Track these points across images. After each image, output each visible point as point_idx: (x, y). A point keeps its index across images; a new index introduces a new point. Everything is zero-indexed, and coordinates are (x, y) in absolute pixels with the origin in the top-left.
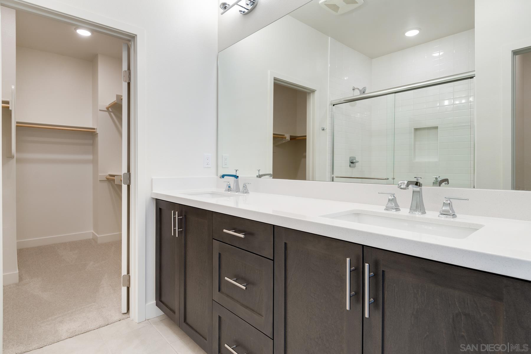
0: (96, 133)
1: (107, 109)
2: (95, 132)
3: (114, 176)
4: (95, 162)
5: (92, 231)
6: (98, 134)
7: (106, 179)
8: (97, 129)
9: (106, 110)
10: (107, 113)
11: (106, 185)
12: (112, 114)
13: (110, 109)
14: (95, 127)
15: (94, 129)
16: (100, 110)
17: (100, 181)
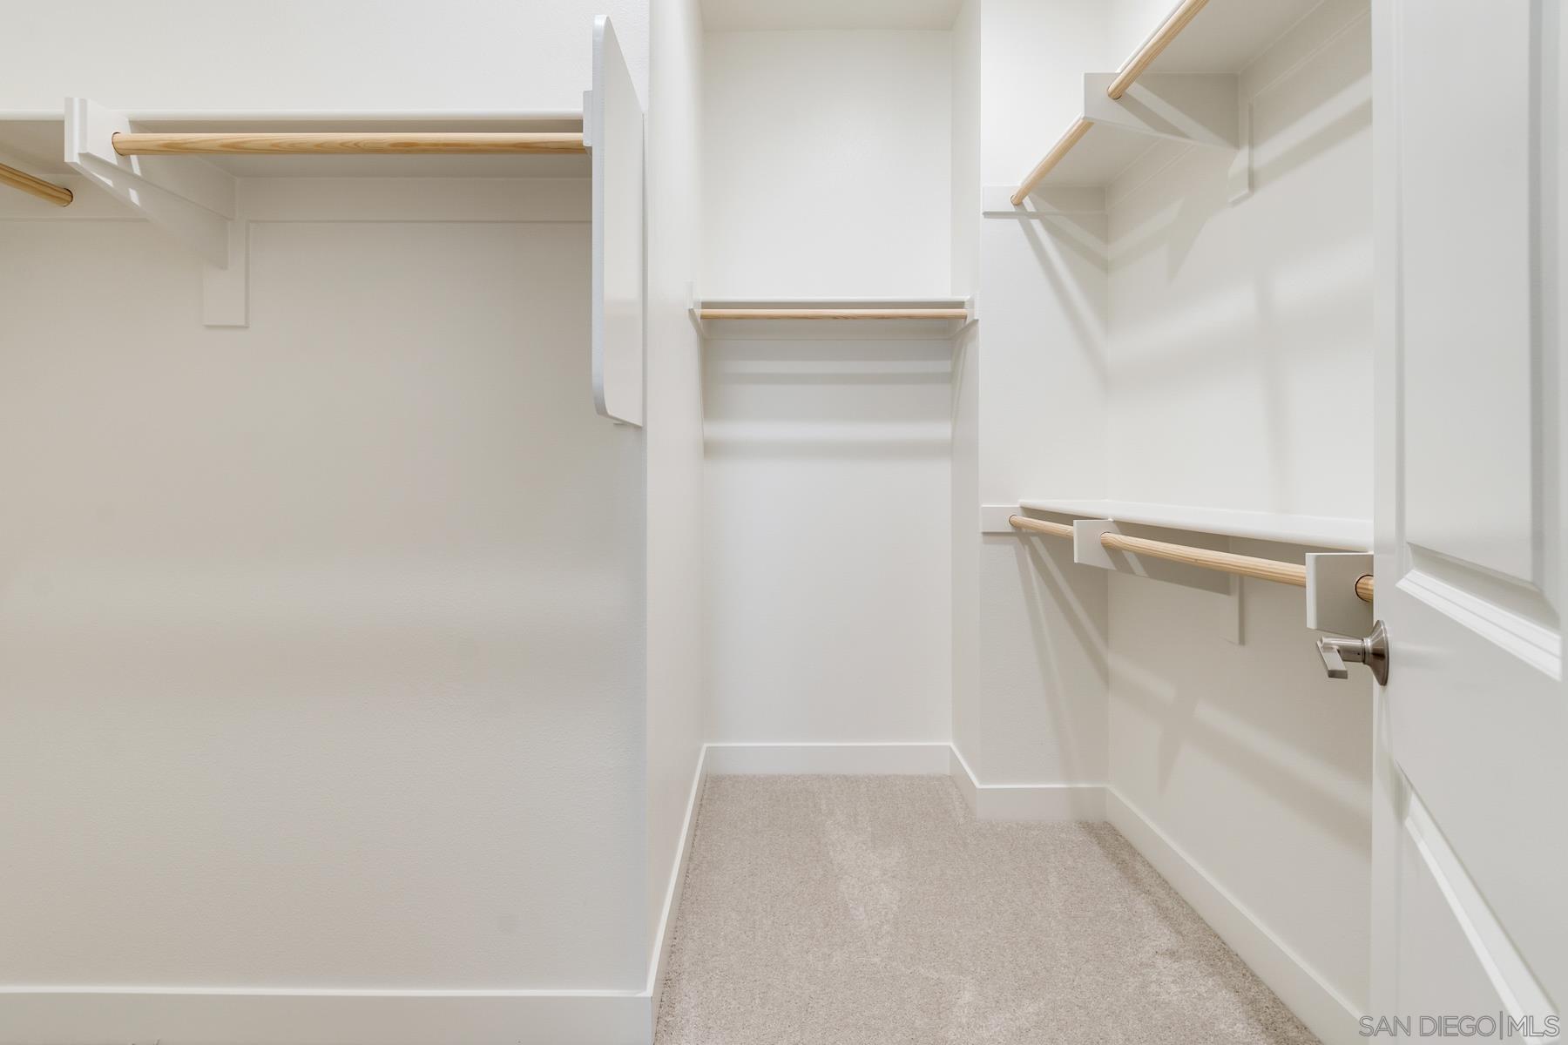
0: (968, 321)
1: (1015, 205)
2: (965, 317)
3: (1067, 518)
4: (961, 451)
5: (951, 744)
6: (975, 322)
7: (1009, 529)
8: (972, 303)
9: (1012, 209)
10: (1014, 225)
11: (1008, 552)
12: (1036, 224)
13: (1028, 204)
14: (965, 298)
15: (960, 305)
16: (987, 214)
17: (985, 534)
